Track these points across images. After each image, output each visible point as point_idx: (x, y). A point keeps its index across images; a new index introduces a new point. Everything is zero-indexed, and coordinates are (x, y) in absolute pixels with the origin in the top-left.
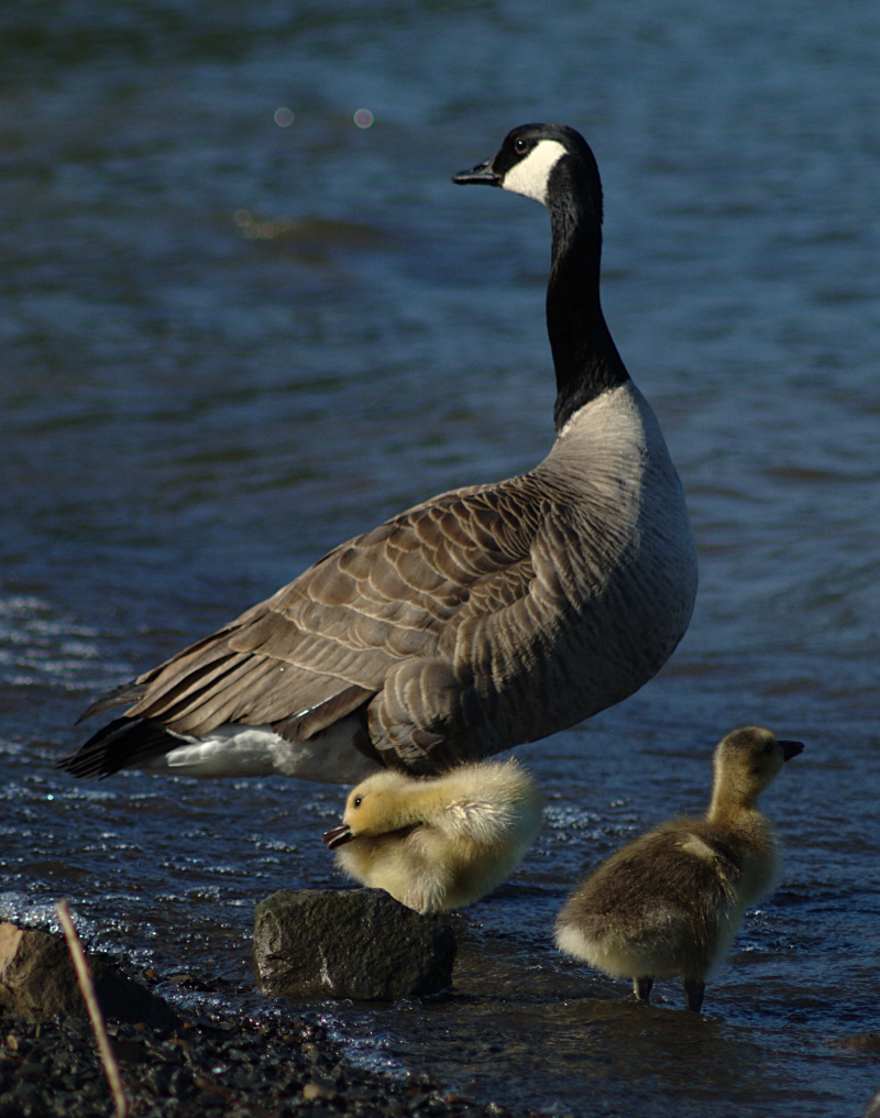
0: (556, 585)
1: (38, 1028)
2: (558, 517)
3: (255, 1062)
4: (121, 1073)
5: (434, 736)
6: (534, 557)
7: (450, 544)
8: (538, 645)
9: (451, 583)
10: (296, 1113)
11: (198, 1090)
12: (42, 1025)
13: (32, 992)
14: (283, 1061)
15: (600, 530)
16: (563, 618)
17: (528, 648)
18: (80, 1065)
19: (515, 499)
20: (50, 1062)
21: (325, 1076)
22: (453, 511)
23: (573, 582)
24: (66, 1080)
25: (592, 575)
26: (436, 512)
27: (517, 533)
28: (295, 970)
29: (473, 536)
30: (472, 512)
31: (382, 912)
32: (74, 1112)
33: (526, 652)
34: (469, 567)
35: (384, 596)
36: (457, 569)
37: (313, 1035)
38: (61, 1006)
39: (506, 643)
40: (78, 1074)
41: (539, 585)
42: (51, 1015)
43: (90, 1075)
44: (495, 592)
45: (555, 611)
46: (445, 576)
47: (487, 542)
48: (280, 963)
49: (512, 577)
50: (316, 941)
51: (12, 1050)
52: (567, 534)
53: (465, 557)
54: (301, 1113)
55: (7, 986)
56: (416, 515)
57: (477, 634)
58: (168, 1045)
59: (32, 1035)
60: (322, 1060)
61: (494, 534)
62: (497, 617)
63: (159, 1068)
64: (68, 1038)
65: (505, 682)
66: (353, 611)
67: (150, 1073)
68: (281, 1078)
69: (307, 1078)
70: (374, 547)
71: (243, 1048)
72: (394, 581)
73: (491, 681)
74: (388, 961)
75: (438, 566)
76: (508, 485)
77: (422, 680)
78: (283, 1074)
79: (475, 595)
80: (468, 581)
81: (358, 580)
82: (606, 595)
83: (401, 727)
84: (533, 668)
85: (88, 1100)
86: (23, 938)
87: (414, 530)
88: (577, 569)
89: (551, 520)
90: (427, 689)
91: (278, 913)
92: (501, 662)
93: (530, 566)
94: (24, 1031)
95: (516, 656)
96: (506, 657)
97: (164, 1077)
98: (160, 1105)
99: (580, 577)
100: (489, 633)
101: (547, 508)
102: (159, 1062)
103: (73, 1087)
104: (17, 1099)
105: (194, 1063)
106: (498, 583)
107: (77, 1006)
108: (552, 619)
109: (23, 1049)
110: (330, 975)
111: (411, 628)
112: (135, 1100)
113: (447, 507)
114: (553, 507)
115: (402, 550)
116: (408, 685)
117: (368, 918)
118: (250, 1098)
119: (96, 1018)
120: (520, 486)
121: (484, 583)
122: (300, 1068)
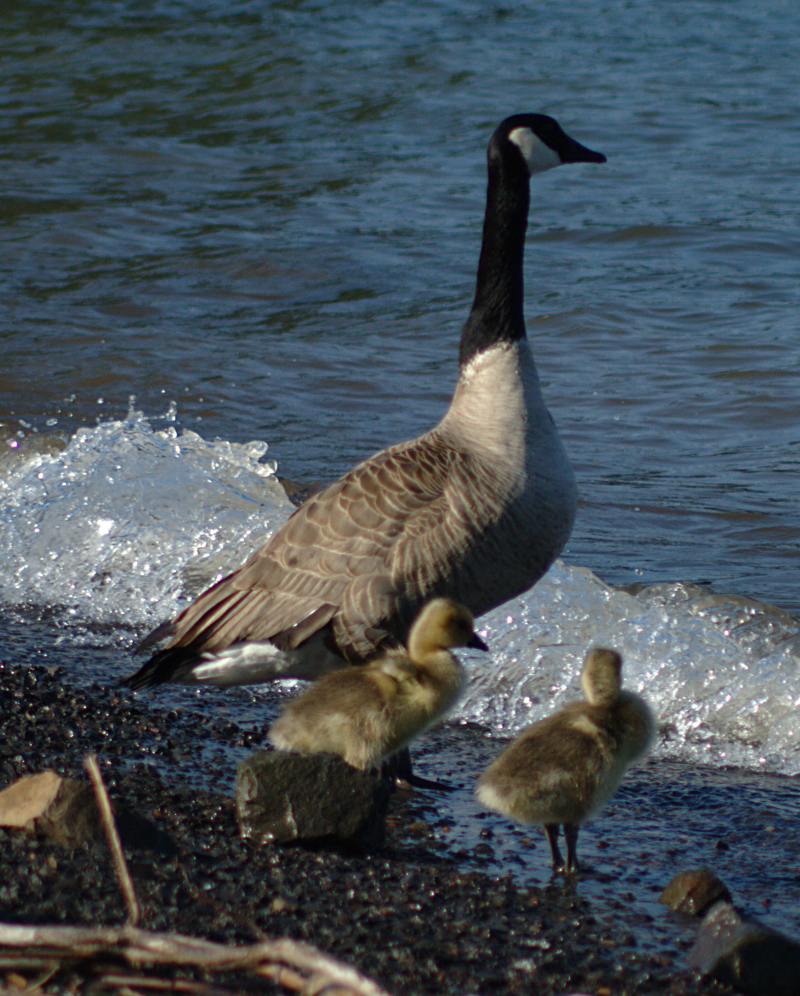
0: (465, 515)
1: (73, 853)
2: (461, 463)
3: (236, 881)
4: (135, 887)
5: (380, 631)
6: (446, 493)
7: (385, 492)
8: (452, 558)
9: (389, 521)
10: (268, 919)
11: (193, 901)
12: (75, 850)
13: (68, 825)
14: (257, 881)
15: (492, 474)
16: (470, 537)
17: (445, 560)
18: (104, 881)
19: (429, 453)
20: (81, 879)
21: (290, 893)
22: (384, 466)
23: (476, 511)
24: (93, 892)
25: (489, 507)
26: (373, 468)
27: (434, 477)
28: (267, 812)
29: (400, 484)
30: (398, 466)
31: (334, 769)
32: (99, 916)
33: (443, 563)
34: (402, 508)
35: (340, 537)
36: (392, 510)
37: (281, 862)
38: (90, 835)
39: (428, 557)
40: (102, 888)
41: (452, 515)
42: (82, 842)
43: (111, 888)
44: (423, 522)
45: (464, 533)
46: (384, 516)
47: (413, 488)
48: (256, 807)
49: (435, 510)
50: (283, 790)
51: (53, 869)
52: (469, 476)
53: (397, 499)
54: (271, 920)
55: (49, 820)
56: (359, 473)
57: (408, 550)
58: (171, 867)
59: (68, 858)
60: (287, 881)
61: (416, 481)
62: (422, 537)
63: (164, 884)
64: (95, 860)
65: (428, 586)
66: (320, 550)
67: (157, 888)
68: (256, 894)
69: (276, 894)
70: (330, 500)
71: (228, 870)
72: (347, 524)
73: (417, 587)
74: (338, 807)
75: (378, 509)
76: (423, 442)
77: (368, 590)
78: (258, 890)
79: (408, 526)
80: (401, 517)
81: (321, 527)
82: (500, 521)
83: (356, 626)
84: (449, 575)
85: (109, 907)
86: (62, 784)
87: (357, 484)
88: (478, 502)
89: (456, 466)
90: (373, 595)
91: (255, 769)
92: (424, 571)
93: (445, 500)
94: (61, 854)
95: (436, 566)
96: (428, 567)
97: (166, 891)
98: (163, 912)
99: (481, 508)
100: (416, 550)
101: (453, 457)
102: (164, 880)
103: (98, 897)
104: (55, 905)
105: (190, 881)
106: (425, 515)
107: (101, 836)
108: (462, 538)
109: (60, 868)
110: (294, 816)
111: (363, 557)
112: (145, 909)
113: (380, 464)
114: (458, 456)
115: (350, 500)
116: (359, 594)
117: (323, 775)
118: (233, 909)
119: (116, 844)
120: (431, 442)
121: (414, 517)
122: (270, 885)
